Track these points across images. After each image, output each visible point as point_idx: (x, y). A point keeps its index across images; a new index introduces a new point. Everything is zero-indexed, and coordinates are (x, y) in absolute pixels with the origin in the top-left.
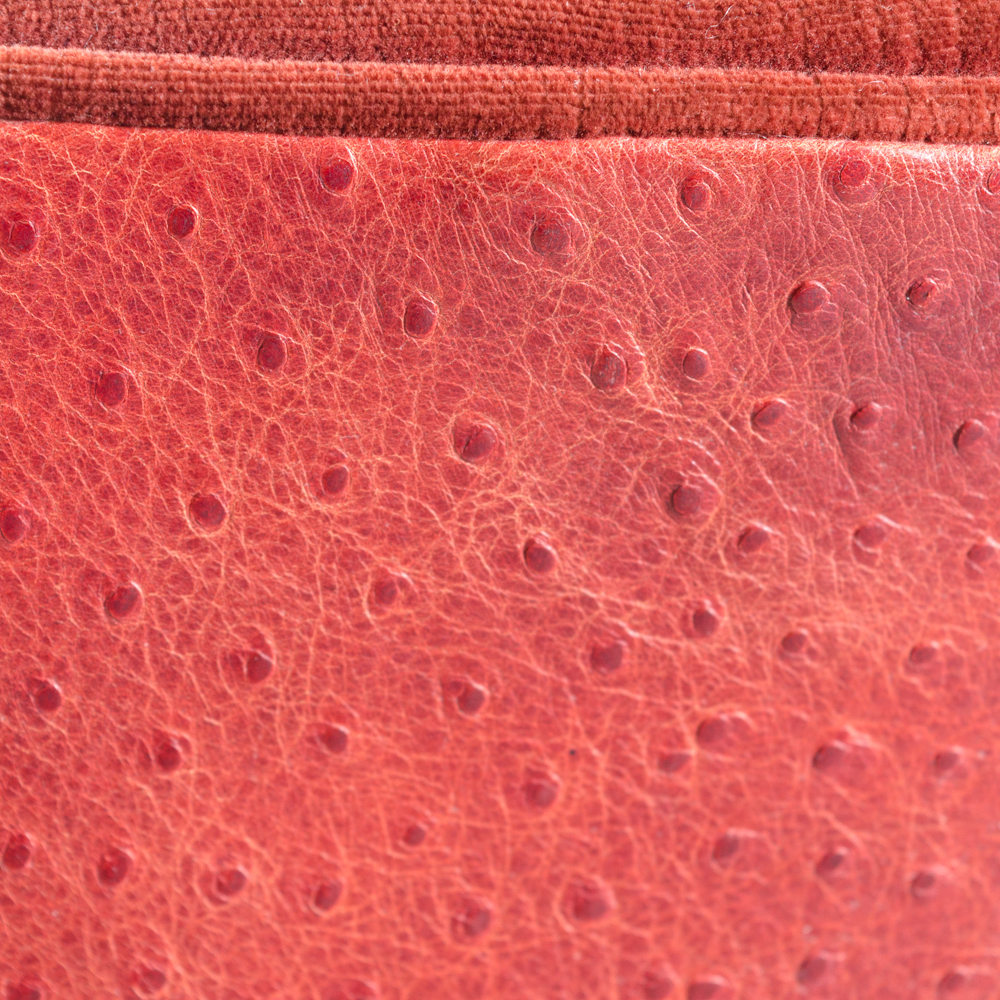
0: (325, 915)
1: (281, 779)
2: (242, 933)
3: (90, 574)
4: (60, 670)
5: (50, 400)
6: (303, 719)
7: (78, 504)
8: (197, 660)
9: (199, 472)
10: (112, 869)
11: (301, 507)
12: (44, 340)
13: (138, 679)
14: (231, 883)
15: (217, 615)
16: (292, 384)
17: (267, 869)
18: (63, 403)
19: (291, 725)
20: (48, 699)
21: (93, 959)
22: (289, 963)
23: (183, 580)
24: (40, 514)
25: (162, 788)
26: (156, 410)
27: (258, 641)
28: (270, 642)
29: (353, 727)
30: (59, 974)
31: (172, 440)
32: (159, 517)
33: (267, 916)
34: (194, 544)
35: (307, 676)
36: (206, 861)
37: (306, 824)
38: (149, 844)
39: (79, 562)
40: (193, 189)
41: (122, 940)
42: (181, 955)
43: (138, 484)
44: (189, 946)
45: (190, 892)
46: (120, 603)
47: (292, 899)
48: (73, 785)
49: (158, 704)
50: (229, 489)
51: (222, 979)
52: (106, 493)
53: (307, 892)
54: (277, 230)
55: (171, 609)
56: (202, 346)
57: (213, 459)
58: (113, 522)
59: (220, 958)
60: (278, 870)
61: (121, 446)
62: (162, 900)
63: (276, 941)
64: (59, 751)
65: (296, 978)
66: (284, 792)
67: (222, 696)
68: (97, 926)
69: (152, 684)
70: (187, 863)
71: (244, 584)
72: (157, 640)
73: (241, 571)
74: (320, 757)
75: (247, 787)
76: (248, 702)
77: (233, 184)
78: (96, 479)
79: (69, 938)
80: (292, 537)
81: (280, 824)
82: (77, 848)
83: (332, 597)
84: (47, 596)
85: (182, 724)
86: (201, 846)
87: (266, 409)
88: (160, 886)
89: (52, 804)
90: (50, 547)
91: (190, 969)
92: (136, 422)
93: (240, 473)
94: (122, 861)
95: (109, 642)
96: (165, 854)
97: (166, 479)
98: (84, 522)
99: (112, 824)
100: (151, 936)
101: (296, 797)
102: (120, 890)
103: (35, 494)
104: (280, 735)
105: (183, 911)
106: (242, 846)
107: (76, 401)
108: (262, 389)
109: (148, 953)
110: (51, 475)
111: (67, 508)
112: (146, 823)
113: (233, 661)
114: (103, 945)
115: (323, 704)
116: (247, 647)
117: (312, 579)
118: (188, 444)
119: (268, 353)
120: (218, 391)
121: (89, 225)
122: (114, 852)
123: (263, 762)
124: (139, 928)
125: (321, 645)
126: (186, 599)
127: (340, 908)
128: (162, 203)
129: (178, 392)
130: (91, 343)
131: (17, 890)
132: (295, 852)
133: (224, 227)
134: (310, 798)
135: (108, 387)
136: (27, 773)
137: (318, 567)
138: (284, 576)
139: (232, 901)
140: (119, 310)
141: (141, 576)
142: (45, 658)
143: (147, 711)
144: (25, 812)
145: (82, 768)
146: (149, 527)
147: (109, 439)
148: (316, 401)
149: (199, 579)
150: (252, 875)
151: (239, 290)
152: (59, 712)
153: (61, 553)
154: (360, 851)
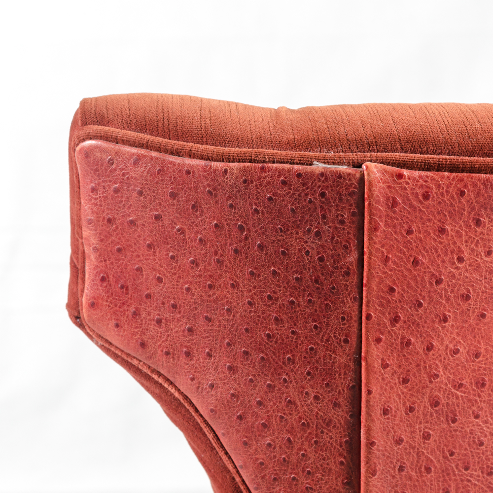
0: (477, 360)
1: (470, 325)
2: (458, 365)
3: (433, 275)
4: (424, 298)
5: (429, 234)
6: (476, 310)
7: (432, 258)
8: (455, 296)
9: (460, 251)
10: (430, 348)
11: (482, 259)
12: (429, 220)
13: (441, 300)
14: (456, 352)
15: (460, 285)
16: (483, 230)
17: (465, 348)
18: (432, 235)
19: (474, 312)
20: (420, 305)
21: (423, 371)
22: (467, 373)
23: (454, 276)
24: (424, 261)
25: (443, 327)
26: (452, 236)
27: (469, 291)
28: (471, 291)
29: (488, 313)
30: (414, 375)
31: (455, 243)
32: (450, 261)
33: (464, 360)
34: (457, 268)
35: (478, 300)
36: (451, 346)
37: (475, 337)
38: (439, 341)
39: (431, 272)
40: (466, 186)
41: (430, 366)
42: (443, 370)
43: (446, 253)
44: (445, 368)
45: (447, 354)
46: (439, 282)
47: (470, 356)
48: (423, 326)
49: (445, 307)
50: (466, 255)
51: (452, 376)
52: (439, 256)
53: (473, 354)
54: (483, 195)
55: (450, 283)
56: (464, 222)
57: (463, 248)
58: (440, 262)
59: (452, 371)
60: (467, 348)
61: (443, 244)
62: (440, 356)
63: (465, 367)
64: (421, 318)
65: (469, 377)
66: (471, 329)
67: (459, 305)
68: (425, 362)
69: (444, 302)
70: (447, 346)
71: (467, 277)
72: (446, 291)
73: (467, 274)
74: (480, 320)
75: (463, 327)
76: (465, 306)
77: (474, 185)
78: (437, 252)
79: (418, 365)
80: (479, 266)
81: (469, 337)
82: (422, 342)
83: (486, 281)
84: (423, 280)
85: (449, 311)
86: (450, 342)
87: (476, 236)
88: (440, 352)
89: (418, 331)
90: (425, 268)
91: (445, 374)
92: (447, 239)
93: (469, 251)
94: (432, 345)
95: (435, 291)
96: (442, 344)
97: (452, 253)
98: (433, 262)
99: (431, 336)
100: (437, 365)
101: (473, 330)
102: (431, 353)
103: (423, 256)
104: (471, 314)
105: (445, 359)
106: (460, 342)
107: (435, 234)
108: (476, 231)
109: (436, 369)
110: (427, 251)
111: (430, 259)
112: (439, 336)
113: (462, 296)
114: (426, 367)
115: (482, 307)
116: (466, 293)
117: (482, 276)
118: (458, 244)
119: (478, 223)
120: (466, 232)
121: (442, 194)
122: (431, 343)
123: (467, 321)
124: (434, 363)
125: (482, 292)
126: (454, 281)
127: (481, 359)
128: (459, 189)
129: (457, 232)
130: (439, 221)
131: (407, 353)
132: (472, 344)
133: (472, 194)
134: (476, 330)
135: (442, 231)
136: (413, 323)
137: (484, 273)
138: (476, 276)
139: (456, 356)
140: (446, 213)
141: (444, 275)
142: (420, 295)
143: (442, 308)
144: (411, 333)
145: (426, 322)
146: (447, 264)
147: (441, 243)
148: (487, 234)
149: (457, 276)
150: (461, 350)
151: (473, 209)
152: (422, 308)
153: (427, 270)
154: (487, 344)
